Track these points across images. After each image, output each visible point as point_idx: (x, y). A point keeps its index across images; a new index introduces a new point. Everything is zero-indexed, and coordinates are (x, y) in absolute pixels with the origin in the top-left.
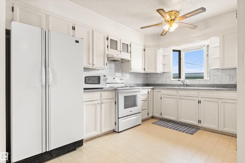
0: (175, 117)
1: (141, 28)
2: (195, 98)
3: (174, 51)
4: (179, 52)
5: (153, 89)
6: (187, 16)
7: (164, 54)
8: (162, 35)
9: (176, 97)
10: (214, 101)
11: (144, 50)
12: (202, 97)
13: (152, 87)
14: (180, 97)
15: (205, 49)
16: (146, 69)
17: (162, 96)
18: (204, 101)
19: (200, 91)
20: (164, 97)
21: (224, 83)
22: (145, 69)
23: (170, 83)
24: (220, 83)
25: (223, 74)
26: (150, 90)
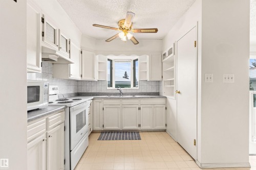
0: (118, 126)
1: (94, 25)
2: (135, 106)
3: (108, 60)
4: (111, 61)
5: (93, 99)
6: (142, 31)
7: (101, 61)
8: (106, 41)
9: (119, 106)
11: (81, 52)
12: (141, 105)
14: (123, 106)
16: (83, 76)
17: (104, 106)
18: (143, 107)
20: (106, 107)
21: (148, 91)
23: (106, 92)
24: (145, 91)
25: (147, 85)
26: (91, 101)
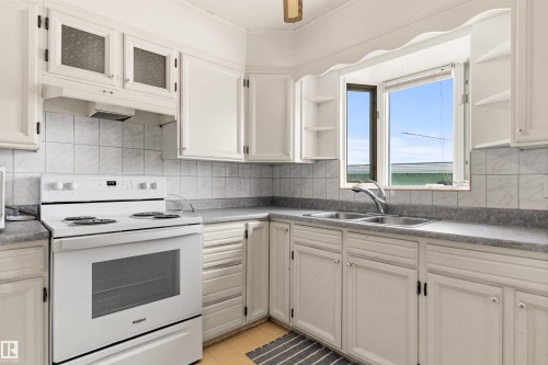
0: (334, 335)
3: (350, 87)
4: (373, 90)
5: (269, 219)
9: (337, 257)
10: (485, 296)
11: (247, 83)
12: (432, 271)
13: (264, 214)
14: (352, 260)
15: (456, 76)
17: (296, 248)
18: (442, 286)
19: (423, 241)
20: (301, 252)
22: (247, 150)
23: (336, 198)
25: (523, 170)
26: (252, 224)
